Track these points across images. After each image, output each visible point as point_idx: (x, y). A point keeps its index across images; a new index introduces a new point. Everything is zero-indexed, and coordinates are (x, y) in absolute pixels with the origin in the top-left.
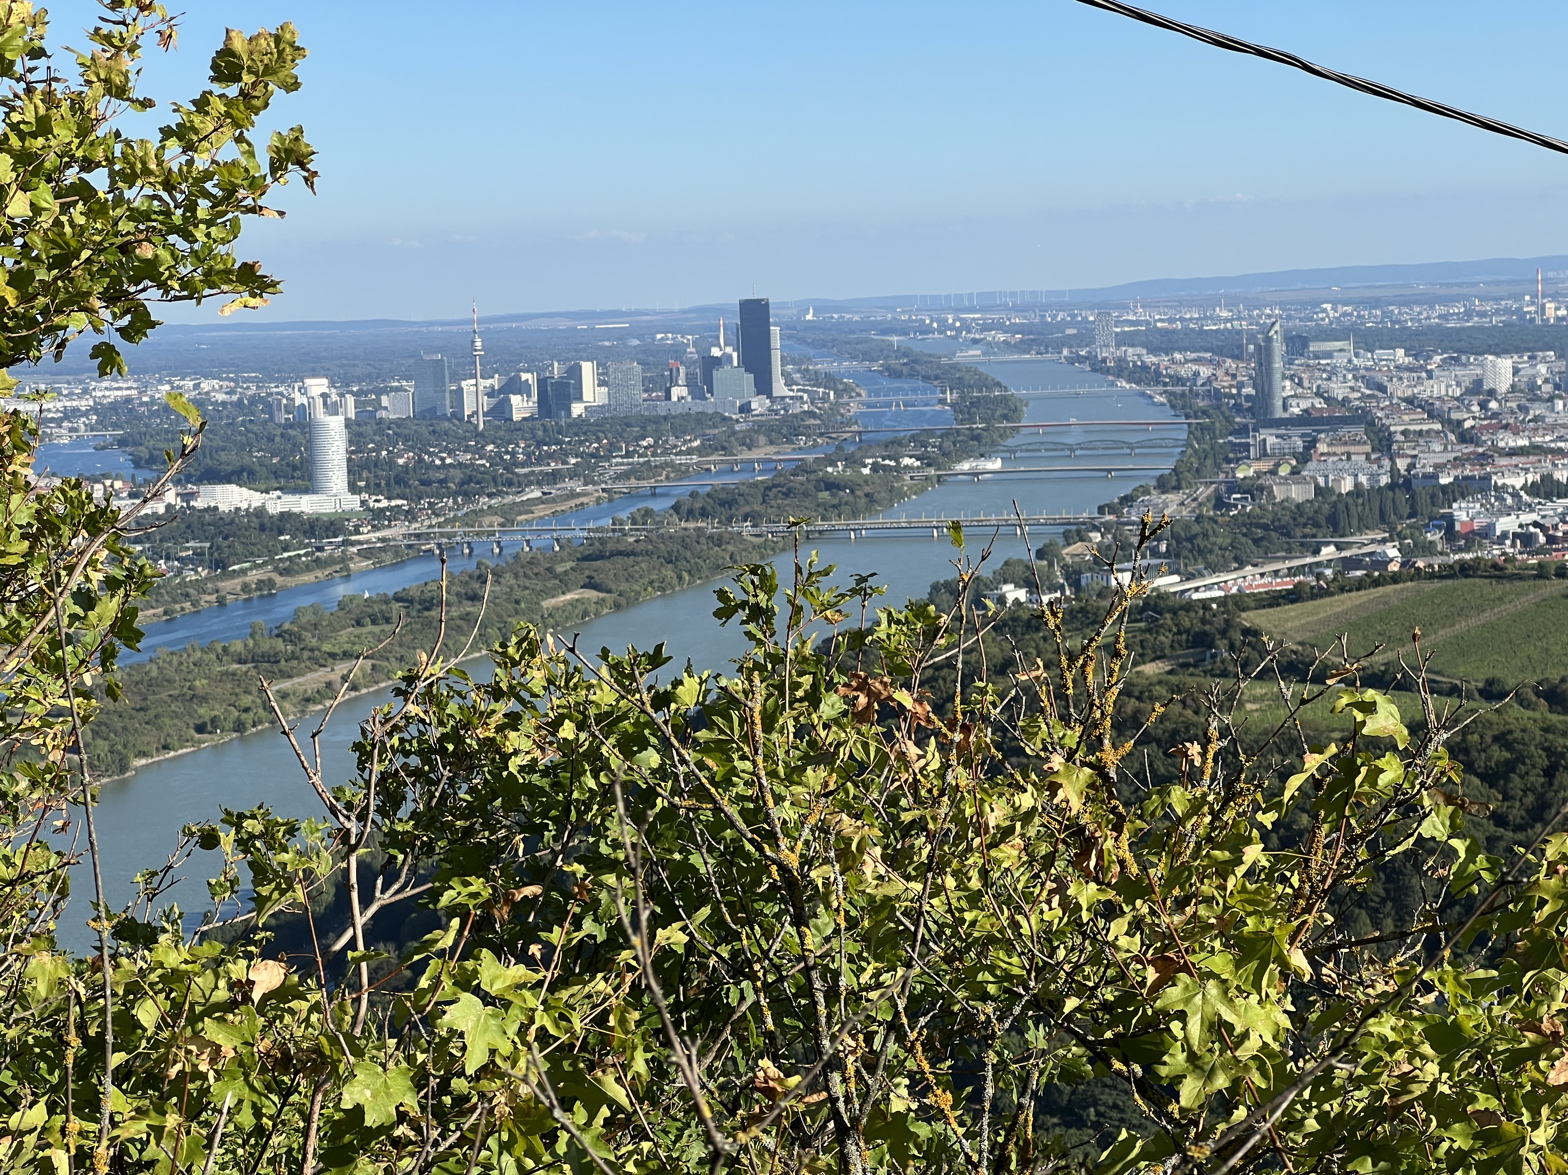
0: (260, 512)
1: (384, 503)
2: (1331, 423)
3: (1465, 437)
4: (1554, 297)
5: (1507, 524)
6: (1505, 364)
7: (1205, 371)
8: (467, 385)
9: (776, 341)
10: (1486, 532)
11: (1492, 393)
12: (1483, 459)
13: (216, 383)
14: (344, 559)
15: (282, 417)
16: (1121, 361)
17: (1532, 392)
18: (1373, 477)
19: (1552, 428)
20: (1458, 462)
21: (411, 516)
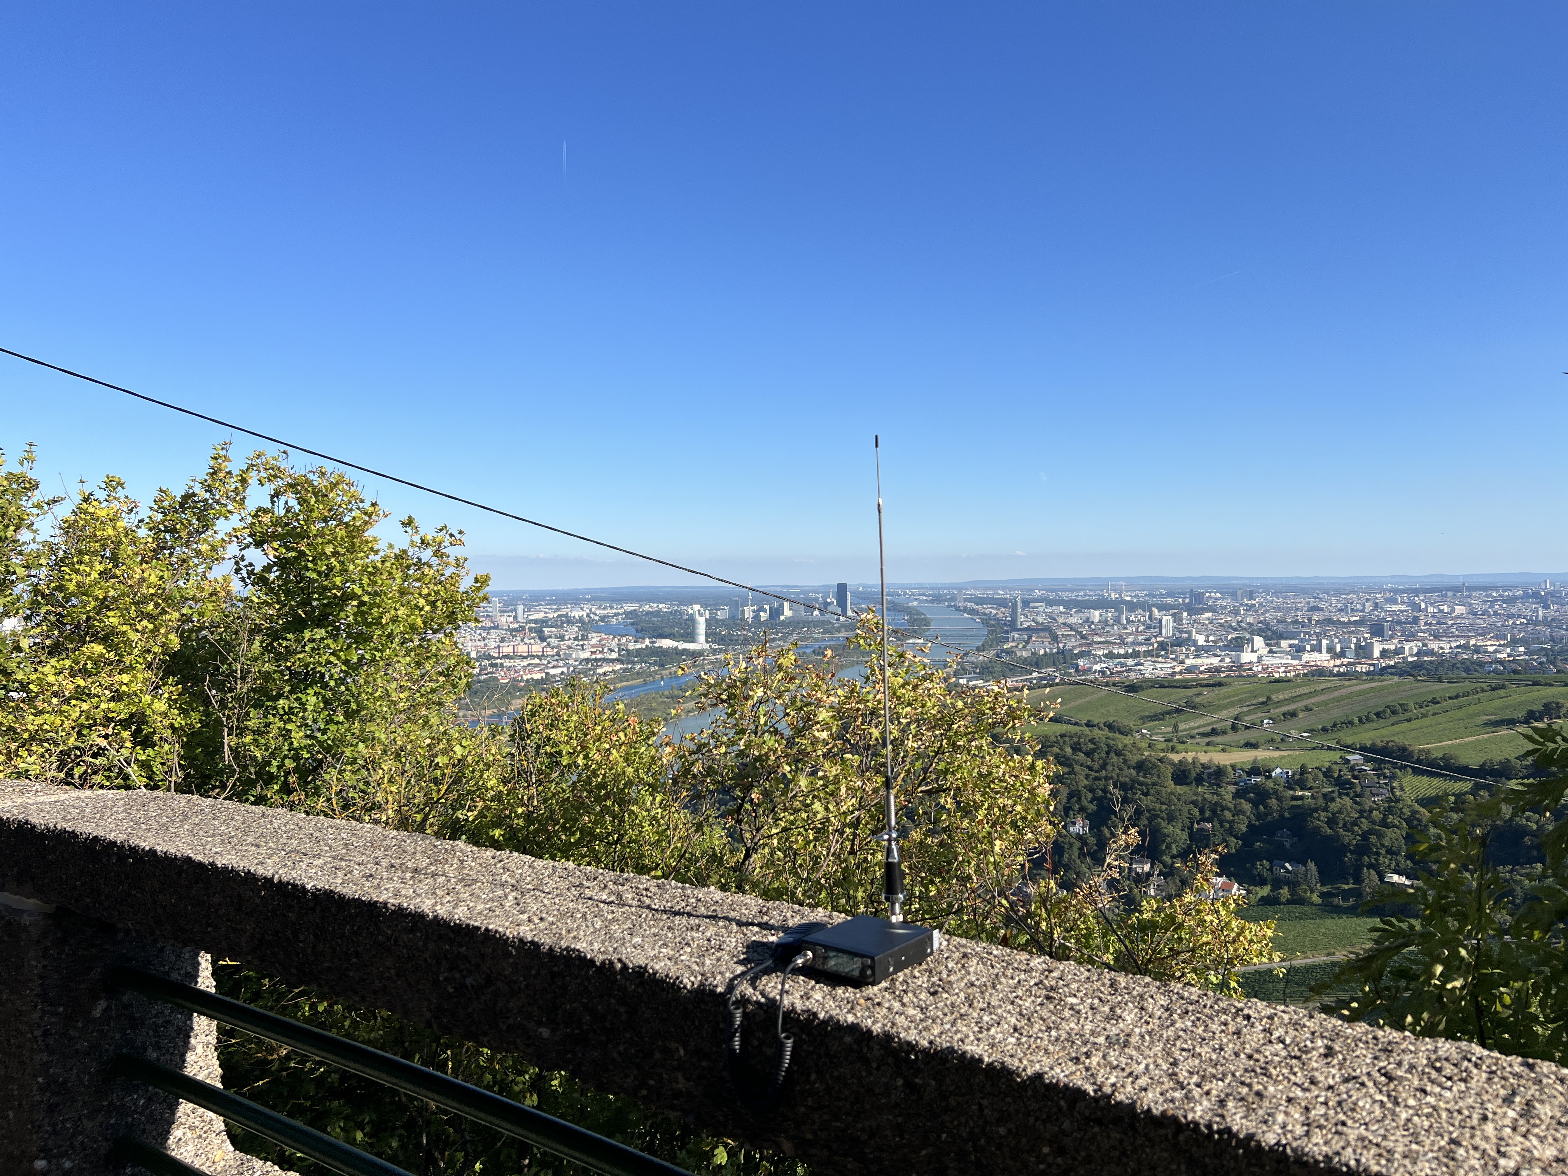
0: (676, 648)
1: (717, 647)
2: (1037, 631)
3: (1083, 637)
4: (1115, 591)
5: (1097, 667)
6: (1097, 613)
7: (994, 612)
8: (746, 608)
9: (849, 597)
10: (1090, 670)
11: (1092, 622)
12: (1089, 645)
13: (665, 606)
14: (703, 665)
15: (685, 617)
16: (965, 607)
17: (1105, 622)
18: (1051, 649)
19: (1113, 635)
20: (1080, 645)
21: (725, 651)
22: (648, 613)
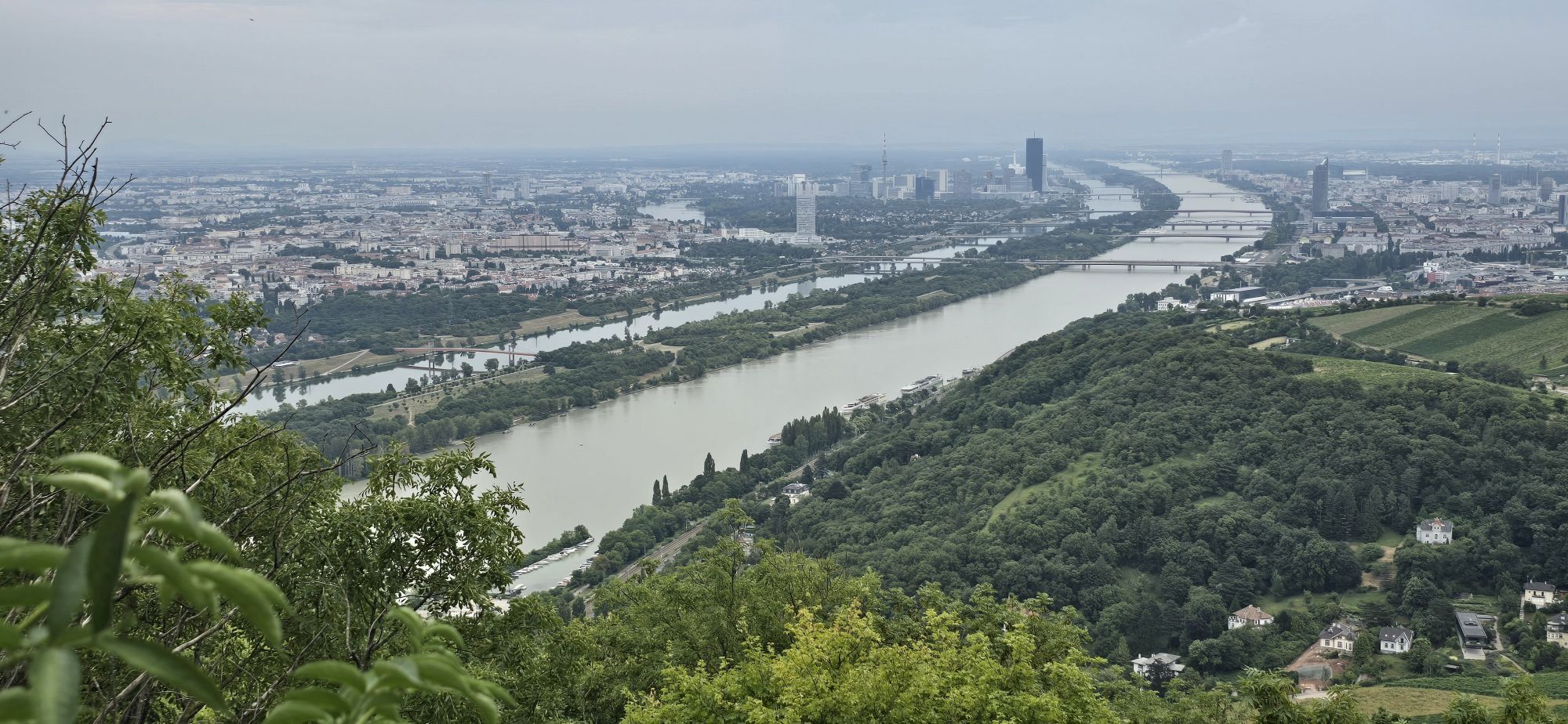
0: (771, 243)
1: (834, 241)
2: (1354, 215)
4: (1483, 150)
8: (878, 180)
9: (1046, 162)
11: (1446, 203)
12: (1441, 238)
13: (748, 175)
15: (781, 194)
18: (1378, 246)
20: (1426, 240)
22: (723, 187)
